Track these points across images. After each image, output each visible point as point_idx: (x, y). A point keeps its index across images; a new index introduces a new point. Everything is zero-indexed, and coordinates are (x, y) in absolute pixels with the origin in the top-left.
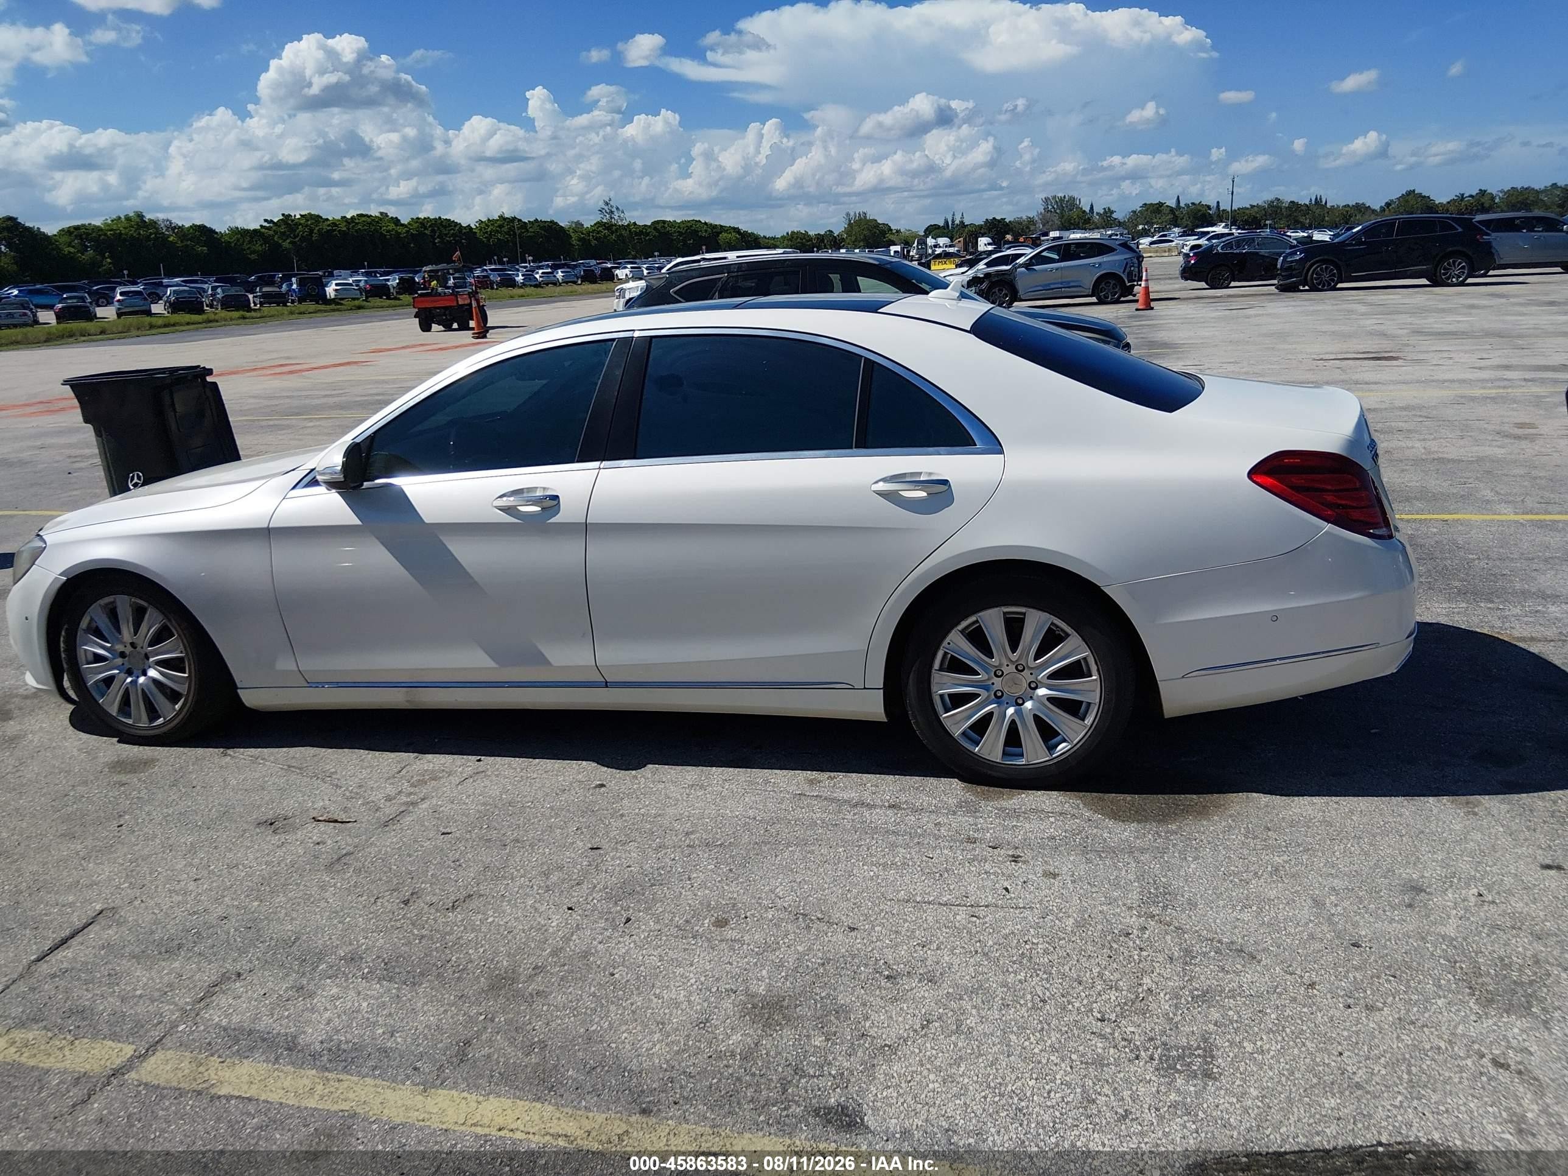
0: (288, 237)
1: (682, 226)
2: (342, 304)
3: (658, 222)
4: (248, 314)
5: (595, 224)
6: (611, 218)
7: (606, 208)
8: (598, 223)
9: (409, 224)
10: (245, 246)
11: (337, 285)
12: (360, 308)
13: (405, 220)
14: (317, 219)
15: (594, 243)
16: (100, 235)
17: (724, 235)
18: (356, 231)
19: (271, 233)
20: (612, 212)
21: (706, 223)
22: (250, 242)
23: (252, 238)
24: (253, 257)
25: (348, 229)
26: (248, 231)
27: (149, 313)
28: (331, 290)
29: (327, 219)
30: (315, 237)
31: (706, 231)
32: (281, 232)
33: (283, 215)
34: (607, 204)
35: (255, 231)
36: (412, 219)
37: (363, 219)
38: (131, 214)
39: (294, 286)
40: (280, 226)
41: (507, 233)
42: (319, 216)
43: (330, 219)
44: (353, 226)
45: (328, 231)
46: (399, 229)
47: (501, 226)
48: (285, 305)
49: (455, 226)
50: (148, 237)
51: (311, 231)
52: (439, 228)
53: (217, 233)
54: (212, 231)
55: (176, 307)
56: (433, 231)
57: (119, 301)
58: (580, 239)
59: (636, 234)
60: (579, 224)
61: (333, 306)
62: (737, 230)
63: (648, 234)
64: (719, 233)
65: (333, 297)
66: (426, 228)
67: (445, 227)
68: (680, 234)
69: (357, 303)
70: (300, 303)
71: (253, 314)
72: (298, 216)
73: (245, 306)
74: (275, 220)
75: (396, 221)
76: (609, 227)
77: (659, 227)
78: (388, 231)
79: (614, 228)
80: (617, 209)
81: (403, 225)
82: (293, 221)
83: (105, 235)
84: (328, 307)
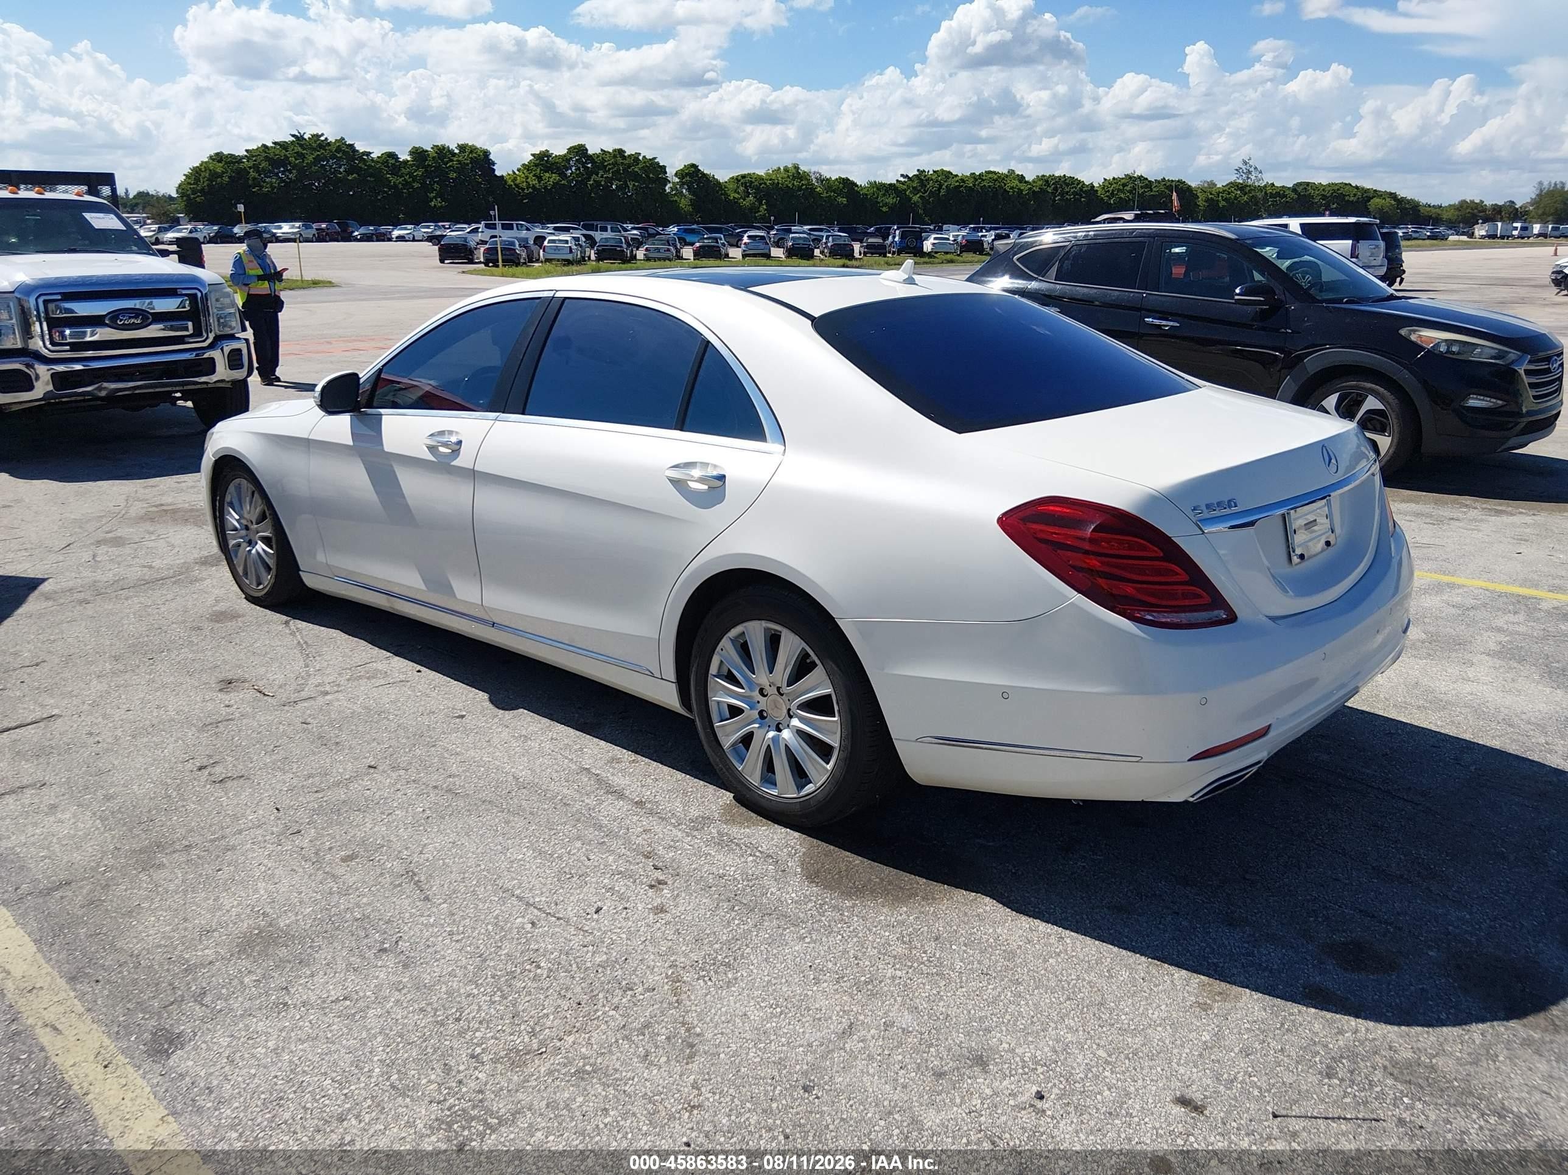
0: (919, 191)
1: (1327, 189)
2: (935, 257)
3: (1300, 184)
4: (849, 263)
5: (1227, 185)
6: (1248, 178)
7: (1244, 167)
8: (1231, 183)
9: (1034, 181)
10: (879, 200)
11: (935, 239)
12: (951, 261)
13: (1029, 178)
14: (948, 175)
15: (1222, 203)
16: (761, 184)
17: (1376, 200)
18: (981, 187)
19: (905, 187)
20: (1250, 172)
21: (1357, 187)
22: (884, 195)
23: (886, 191)
24: (884, 209)
25: (974, 185)
26: (884, 185)
27: (768, 256)
28: (928, 246)
29: (957, 176)
30: (943, 192)
31: (1355, 195)
32: (913, 188)
33: (918, 170)
34: (1245, 163)
35: (890, 185)
36: (1038, 176)
37: (990, 175)
38: (790, 166)
39: (897, 239)
40: (913, 181)
41: (1130, 192)
42: (950, 172)
43: (960, 175)
44: (980, 183)
45: (956, 187)
46: (1023, 186)
47: (1124, 185)
48: (885, 256)
49: (1078, 184)
50: (800, 188)
51: (941, 186)
52: (1061, 186)
53: (857, 186)
54: (854, 184)
55: (792, 253)
56: (1056, 189)
57: (745, 244)
58: (1207, 200)
59: (1272, 195)
60: (1212, 184)
61: (926, 259)
62: (1393, 196)
63: (1285, 196)
64: (1369, 199)
65: (929, 250)
66: (1049, 186)
67: (1067, 185)
68: (1324, 197)
69: (949, 257)
70: (898, 255)
71: (854, 263)
72: (931, 172)
73: (850, 255)
74: (910, 176)
75: (1021, 178)
76: (1242, 188)
77: (1299, 189)
78: (1012, 188)
79: (1248, 188)
80: (1256, 168)
81: (1026, 182)
82: (925, 176)
83: (765, 184)
84: (923, 260)
